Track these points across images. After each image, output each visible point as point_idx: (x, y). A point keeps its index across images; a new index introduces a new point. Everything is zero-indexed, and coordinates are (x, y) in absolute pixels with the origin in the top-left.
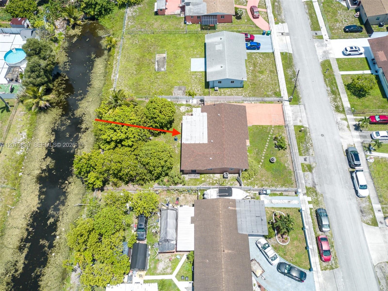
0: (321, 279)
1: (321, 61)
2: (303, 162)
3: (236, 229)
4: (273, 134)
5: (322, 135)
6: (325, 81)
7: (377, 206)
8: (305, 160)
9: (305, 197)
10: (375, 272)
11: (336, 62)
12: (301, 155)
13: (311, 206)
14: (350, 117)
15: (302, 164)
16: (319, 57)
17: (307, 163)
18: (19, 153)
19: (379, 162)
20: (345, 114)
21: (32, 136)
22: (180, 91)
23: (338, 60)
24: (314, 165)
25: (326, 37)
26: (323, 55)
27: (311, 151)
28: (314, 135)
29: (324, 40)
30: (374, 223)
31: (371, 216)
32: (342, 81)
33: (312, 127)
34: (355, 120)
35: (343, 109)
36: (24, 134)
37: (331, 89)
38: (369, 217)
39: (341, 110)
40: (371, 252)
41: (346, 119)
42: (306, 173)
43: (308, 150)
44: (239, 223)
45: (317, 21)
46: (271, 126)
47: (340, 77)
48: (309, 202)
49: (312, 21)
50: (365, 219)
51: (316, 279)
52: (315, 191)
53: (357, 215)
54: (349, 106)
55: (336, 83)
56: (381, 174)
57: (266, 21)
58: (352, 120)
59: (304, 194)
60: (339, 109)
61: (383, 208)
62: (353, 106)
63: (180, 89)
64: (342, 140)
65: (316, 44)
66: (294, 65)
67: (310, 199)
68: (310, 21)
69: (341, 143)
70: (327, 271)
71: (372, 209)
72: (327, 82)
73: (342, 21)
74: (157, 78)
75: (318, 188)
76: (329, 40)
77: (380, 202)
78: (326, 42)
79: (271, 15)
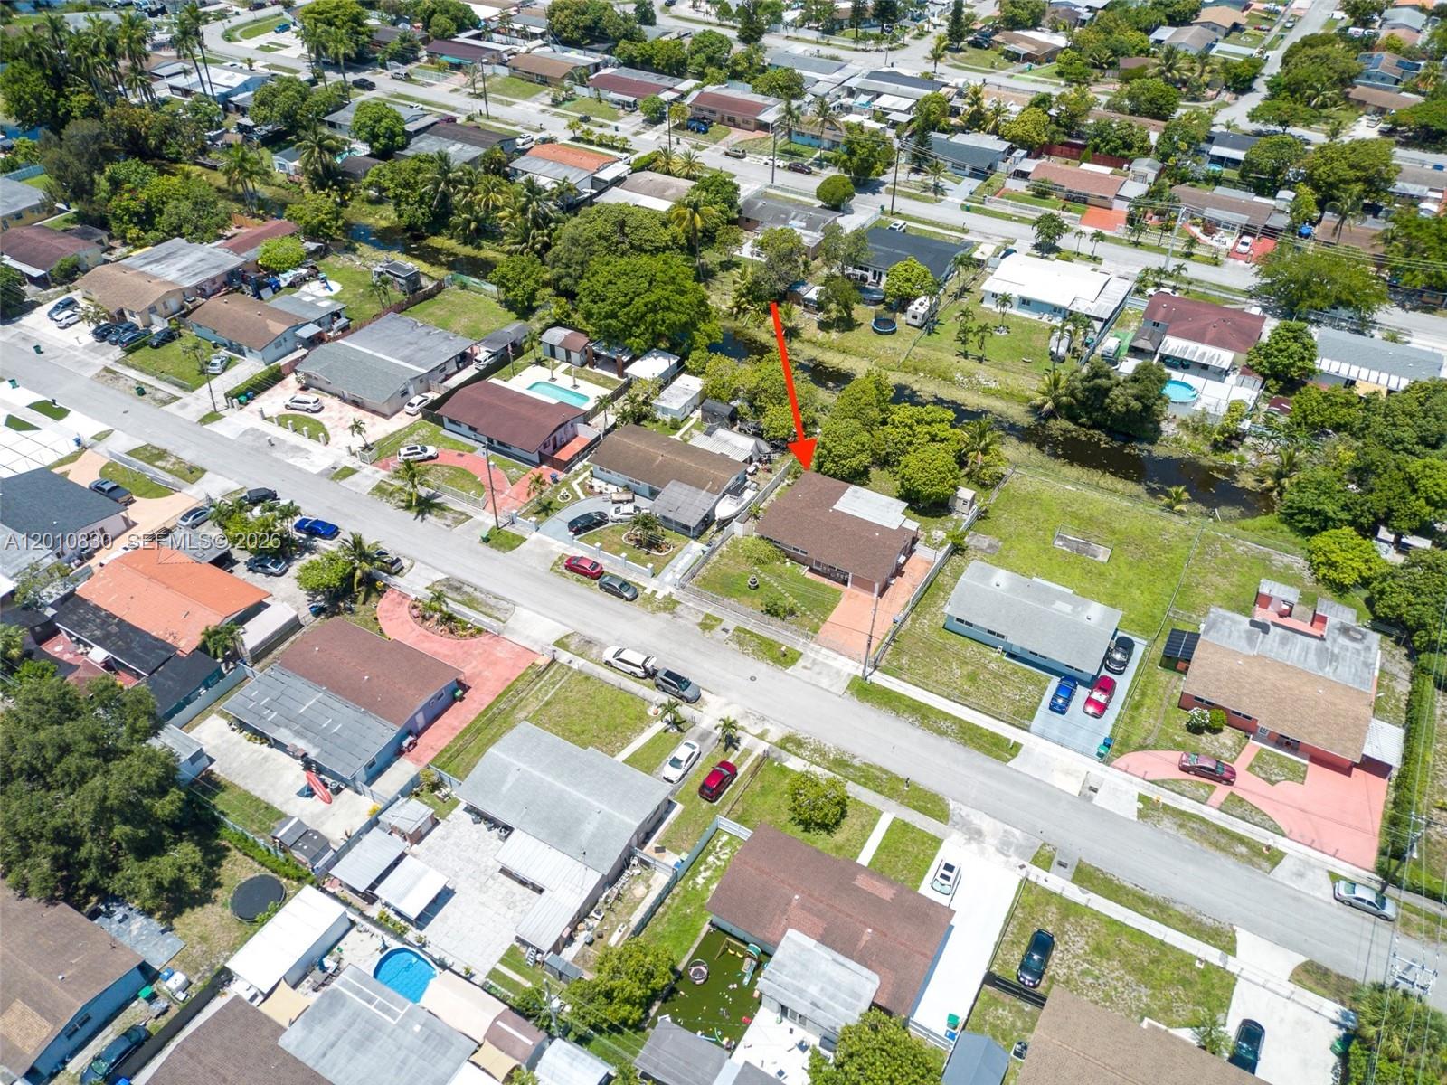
0: (554, 548)
1: (952, 805)
2: (723, 625)
3: (679, 480)
4: (804, 614)
5: (753, 679)
6: (886, 772)
7: (578, 663)
8: (726, 631)
9: (667, 593)
10: (508, 601)
11: (932, 831)
12: (738, 629)
13: (648, 591)
14: (761, 748)
15: (721, 621)
16: (965, 810)
17: (718, 629)
18: (958, 376)
19: (641, 719)
20: (776, 744)
21: (988, 392)
22: (986, 545)
23: (937, 842)
24: (707, 634)
25: (1036, 874)
26: (971, 823)
27: (736, 646)
28: (763, 669)
29: (1026, 863)
30: (561, 644)
31: (572, 648)
32: (863, 799)
33: (781, 675)
34: (748, 752)
35: (789, 751)
36: (993, 385)
37: (852, 766)
38: (573, 645)
39: (789, 746)
40: (532, 614)
41: (762, 736)
42: (701, 617)
43: (740, 644)
44: (684, 486)
45: (1120, 903)
46: (824, 621)
47: (878, 806)
48: (655, 592)
49: (1127, 892)
50: (577, 638)
51: (560, 543)
52: (665, 609)
53: (589, 633)
54: (788, 764)
55: (865, 785)
56: (619, 707)
57: (1163, 781)
58: (752, 745)
59: (671, 594)
60: (792, 743)
61: (570, 668)
62: (783, 771)
63: (990, 546)
64: (723, 700)
65: (1017, 833)
66: (965, 744)
67: (659, 596)
68: (1130, 886)
69: (717, 695)
70: (556, 558)
71: (580, 655)
72: (878, 773)
73: (1092, 963)
74: (1038, 529)
75: (667, 616)
76: (1023, 873)
77: (580, 672)
78: (1015, 860)
79: (1186, 805)
